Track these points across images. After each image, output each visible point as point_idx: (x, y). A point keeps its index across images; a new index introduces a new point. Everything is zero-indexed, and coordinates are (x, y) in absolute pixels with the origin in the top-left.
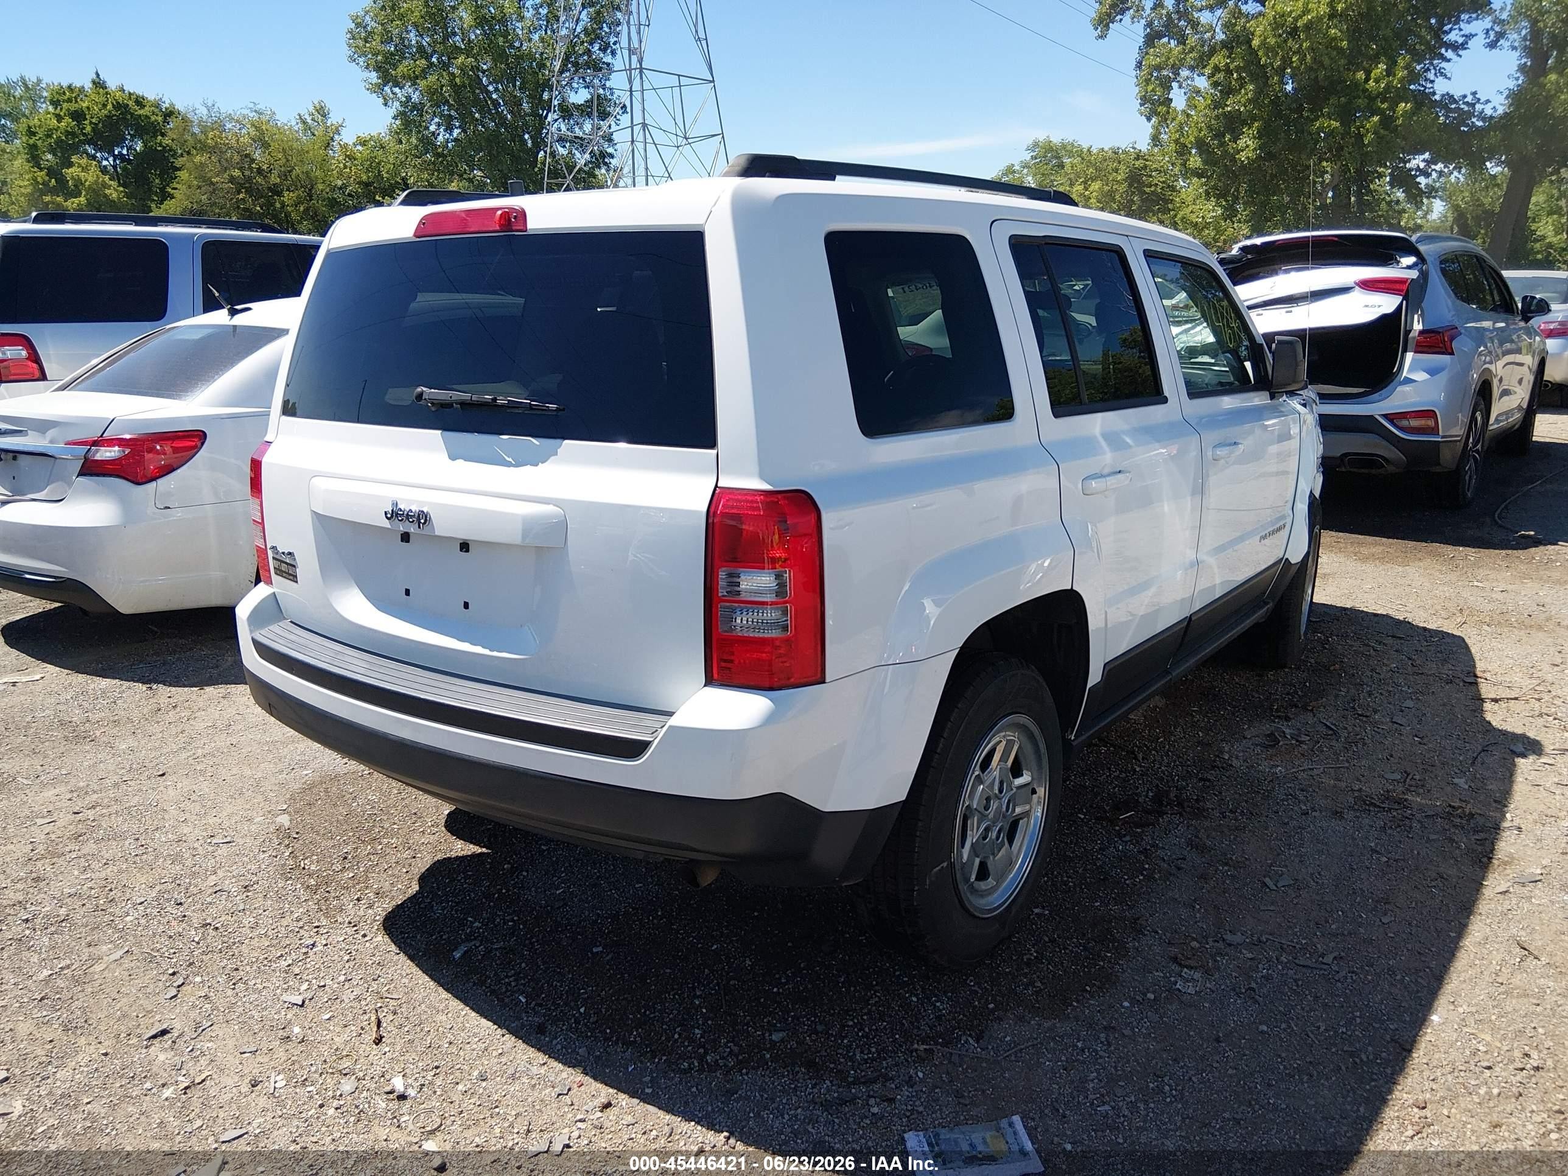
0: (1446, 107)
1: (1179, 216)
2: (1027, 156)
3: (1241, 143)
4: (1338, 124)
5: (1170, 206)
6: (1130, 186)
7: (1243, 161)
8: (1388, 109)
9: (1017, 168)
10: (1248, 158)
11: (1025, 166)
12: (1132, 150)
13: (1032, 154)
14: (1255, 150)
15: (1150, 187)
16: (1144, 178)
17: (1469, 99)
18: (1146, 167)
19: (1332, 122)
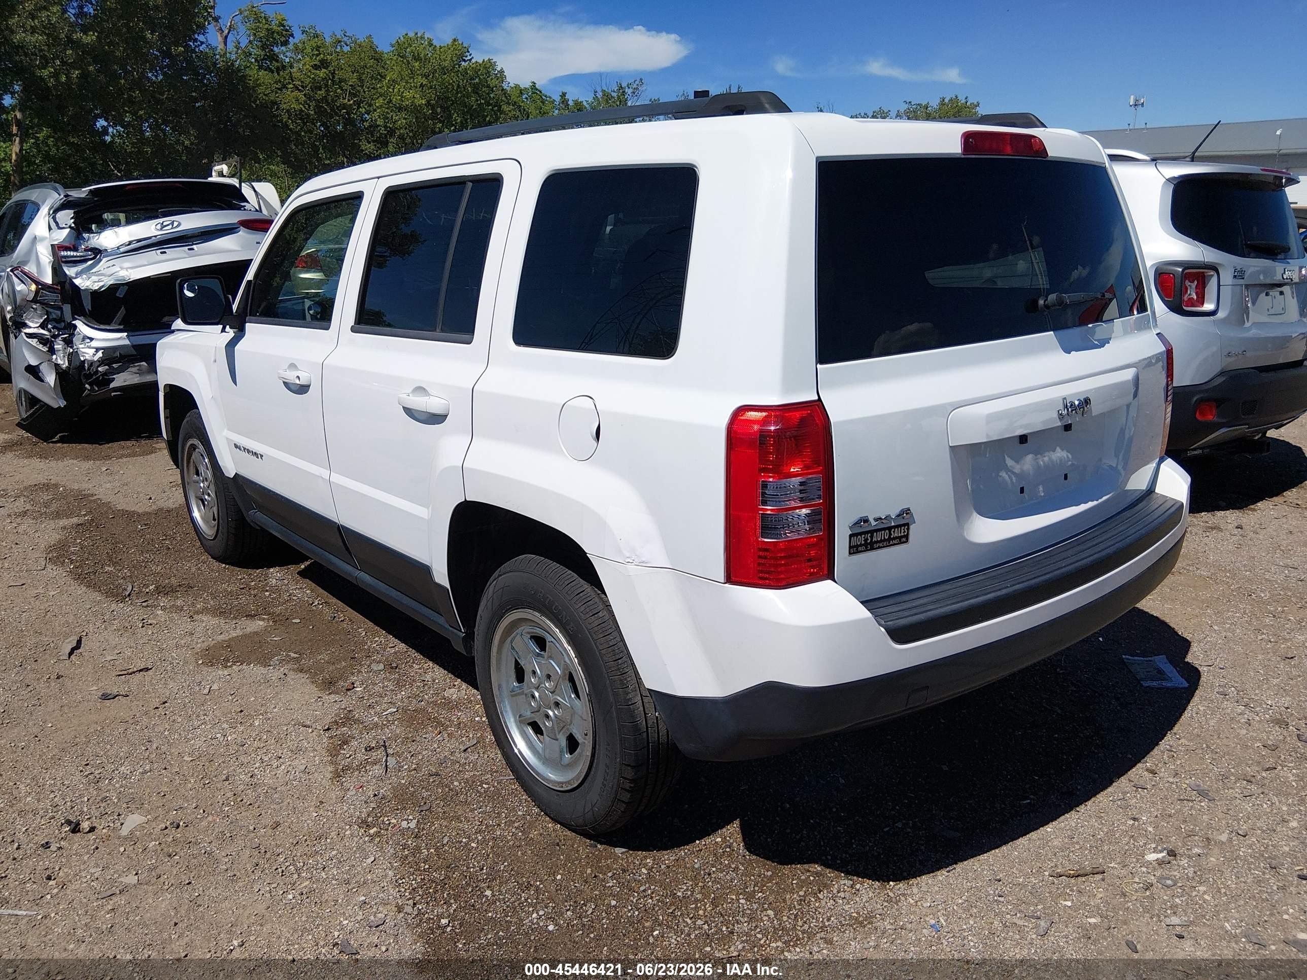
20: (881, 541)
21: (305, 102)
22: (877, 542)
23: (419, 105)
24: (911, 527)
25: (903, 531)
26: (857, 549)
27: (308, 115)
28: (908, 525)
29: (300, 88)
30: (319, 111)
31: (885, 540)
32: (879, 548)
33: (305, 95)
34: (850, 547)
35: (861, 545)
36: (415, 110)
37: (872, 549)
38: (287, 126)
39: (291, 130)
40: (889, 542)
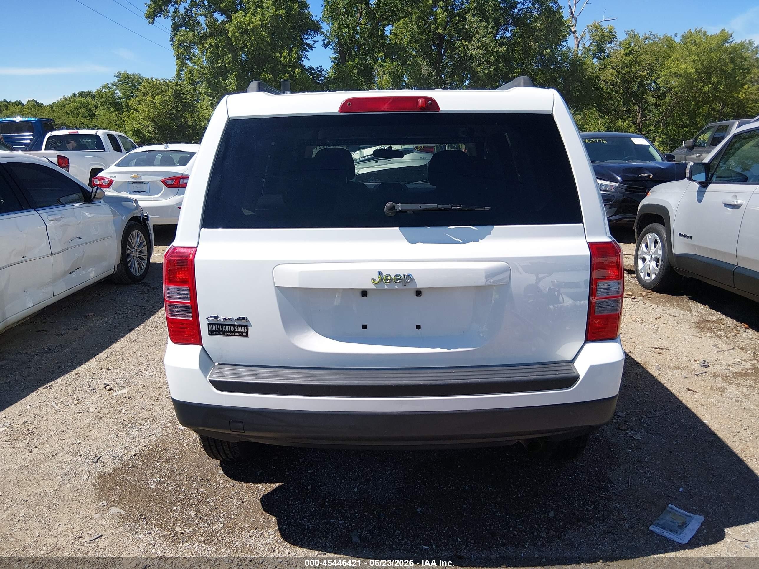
0: (310, 72)
1: (201, 115)
2: (115, 80)
3: (228, 82)
4: (271, 76)
5: (196, 109)
6: (175, 98)
7: (230, 90)
8: (292, 71)
9: (110, 85)
10: (232, 89)
11: (114, 84)
12: (173, 81)
13: (118, 79)
14: (235, 85)
15: (185, 100)
16: (182, 95)
17: (319, 69)
18: (181, 89)
19: (269, 75)
20: (229, 332)
21: (616, 75)
22: (226, 332)
23: (690, 73)
24: (249, 328)
25: (243, 329)
26: (213, 333)
27: (617, 83)
28: (247, 326)
29: (615, 67)
30: (625, 81)
31: (231, 332)
32: (228, 335)
33: (617, 71)
34: (209, 331)
35: (215, 331)
36: (687, 76)
37: (223, 335)
38: (603, 89)
39: (604, 92)
40: (234, 333)
